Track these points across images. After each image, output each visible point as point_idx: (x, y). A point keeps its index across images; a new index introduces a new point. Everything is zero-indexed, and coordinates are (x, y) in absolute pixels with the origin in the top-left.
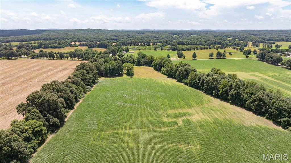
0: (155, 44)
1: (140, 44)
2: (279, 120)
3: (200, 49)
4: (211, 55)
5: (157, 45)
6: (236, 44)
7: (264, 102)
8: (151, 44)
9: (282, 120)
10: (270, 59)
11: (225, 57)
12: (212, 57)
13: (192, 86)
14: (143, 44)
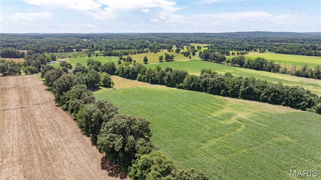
0: (79, 49)
1: (59, 50)
2: (298, 105)
3: (137, 53)
4: (161, 59)
5: (81, 51)
6: (162, 47)
7: (279, 92)
8: (75, 50)
9: (301, 104)
10: (215, 58)
11: (173, 60)
12: (162, 61)
13: (191, 89)
14: (64, 51)
